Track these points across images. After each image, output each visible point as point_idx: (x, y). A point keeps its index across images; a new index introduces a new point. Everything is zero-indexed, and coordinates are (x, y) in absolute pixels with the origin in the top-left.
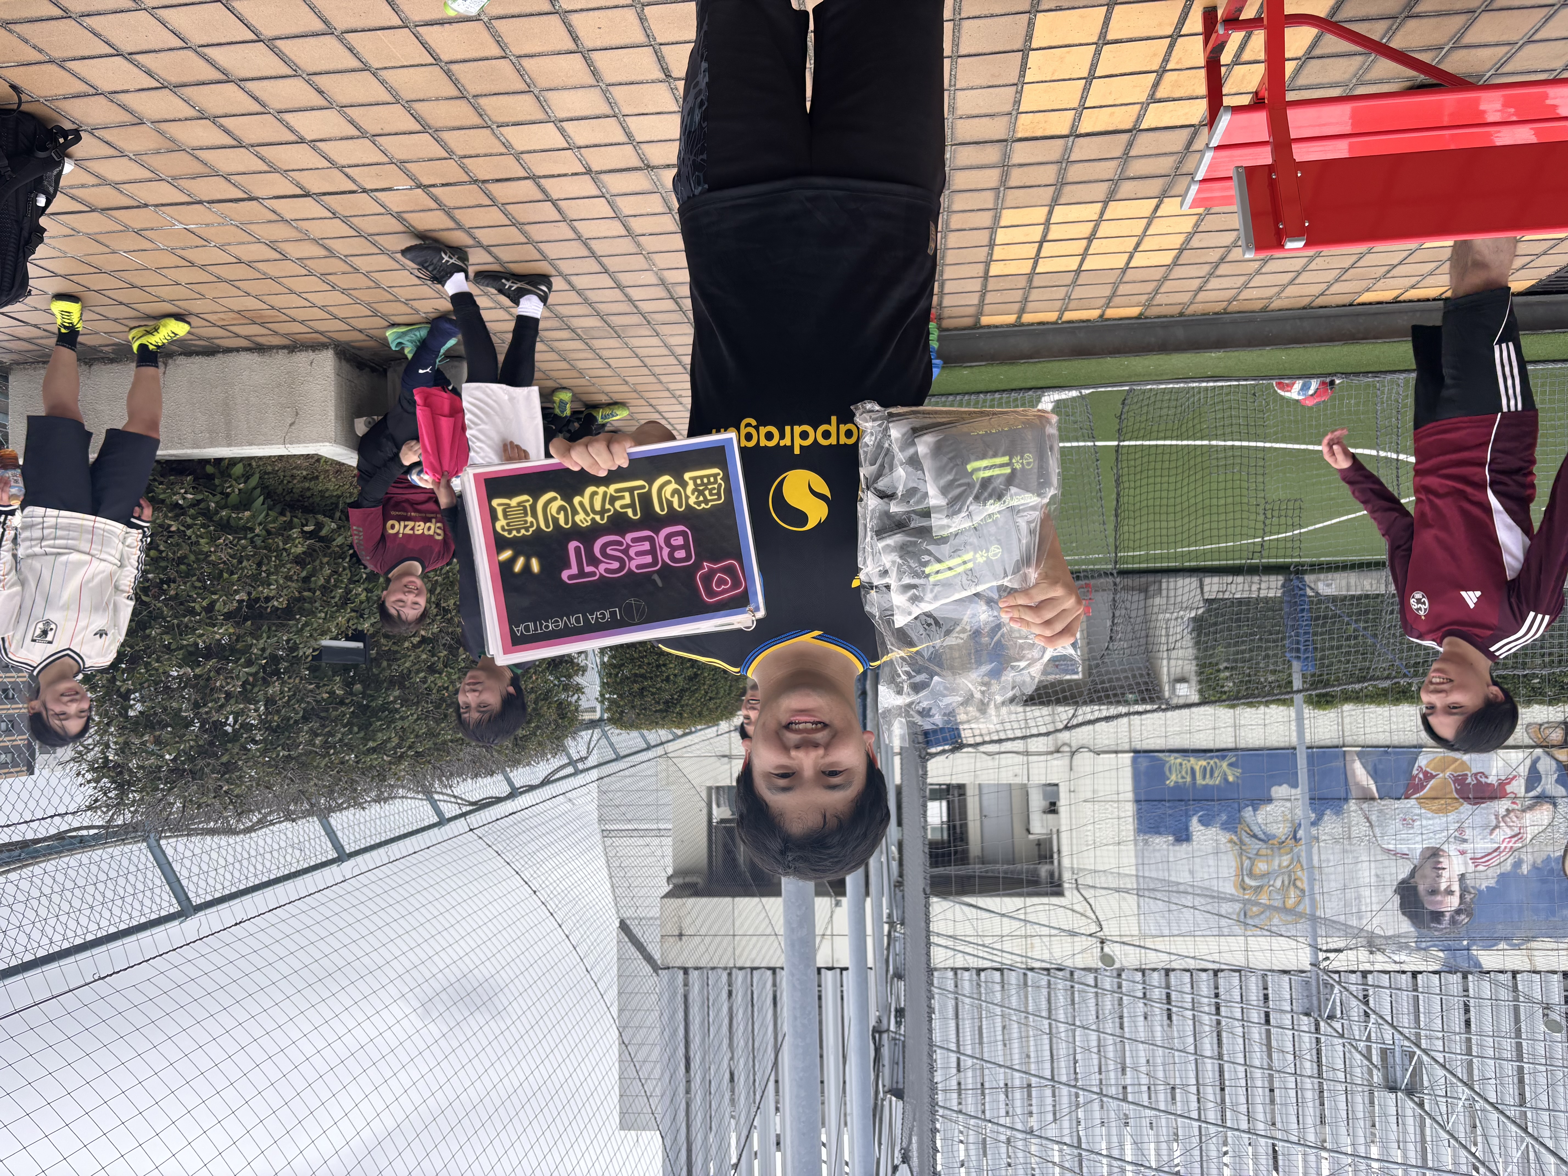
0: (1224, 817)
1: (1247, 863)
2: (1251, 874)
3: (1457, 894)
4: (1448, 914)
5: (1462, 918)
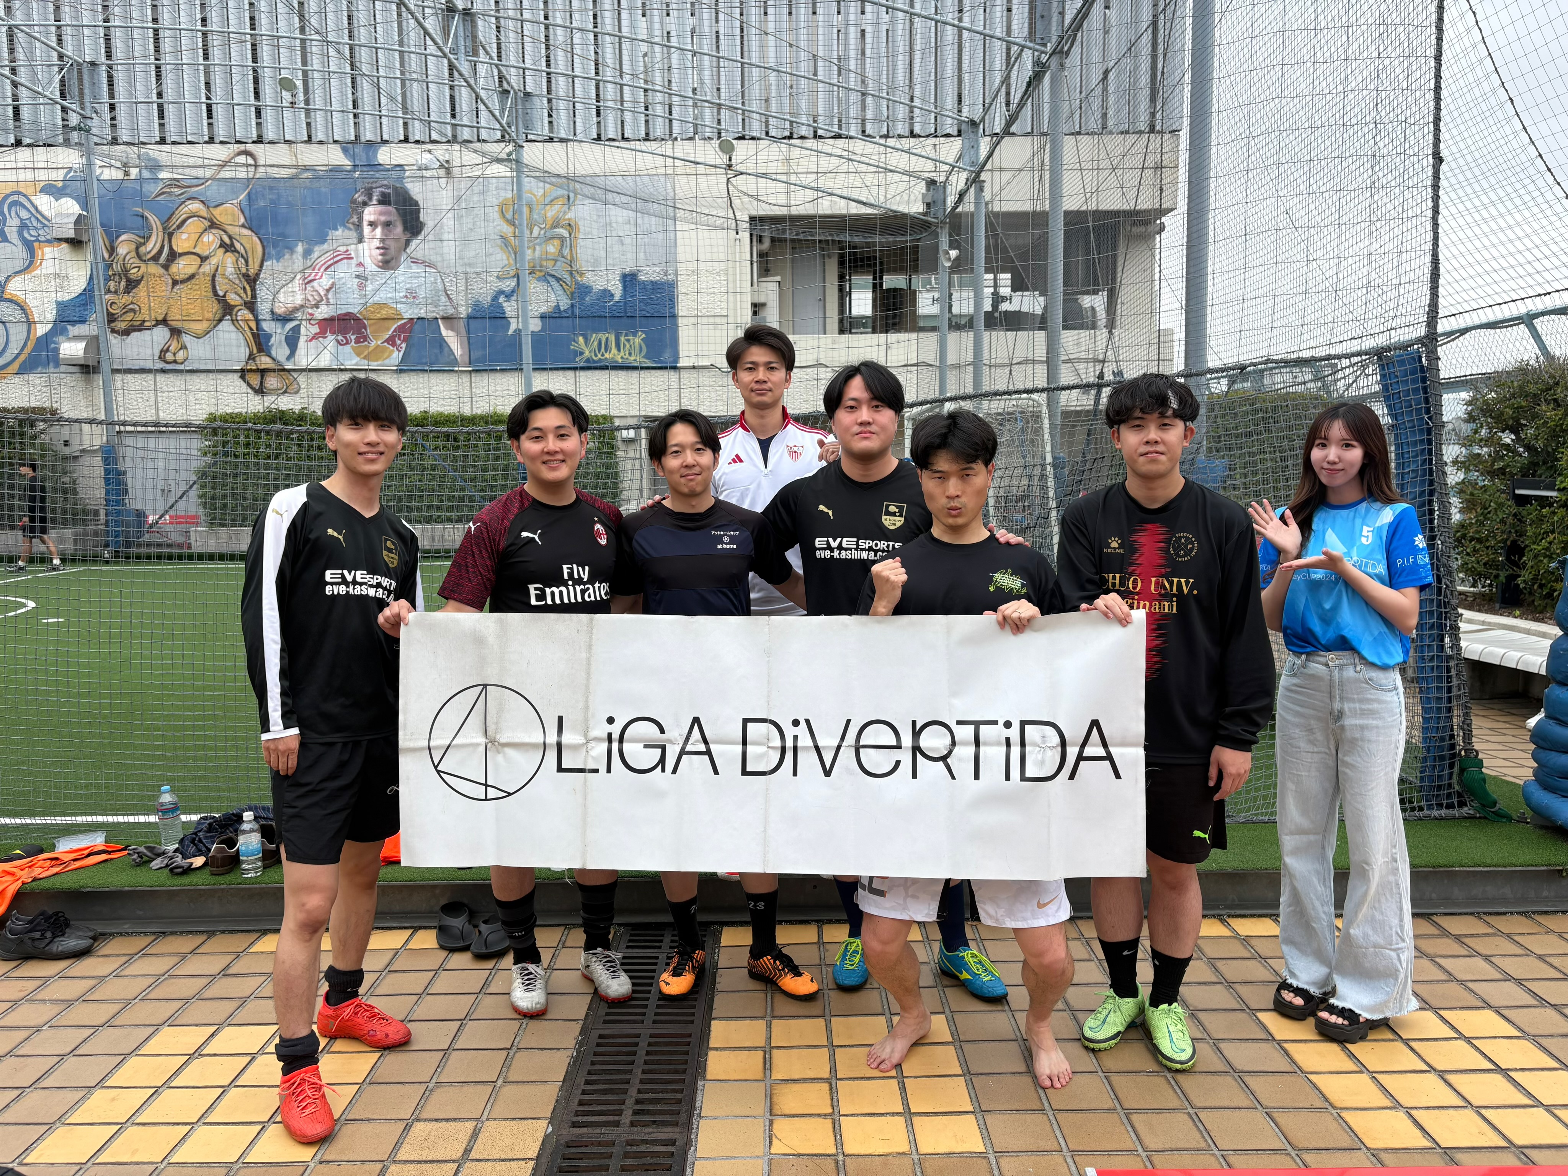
0: (588, 299)
1: (566, 252)
2: (562, 239)
3: (365, 223)
4: (375, 202)
5: (360, 197)
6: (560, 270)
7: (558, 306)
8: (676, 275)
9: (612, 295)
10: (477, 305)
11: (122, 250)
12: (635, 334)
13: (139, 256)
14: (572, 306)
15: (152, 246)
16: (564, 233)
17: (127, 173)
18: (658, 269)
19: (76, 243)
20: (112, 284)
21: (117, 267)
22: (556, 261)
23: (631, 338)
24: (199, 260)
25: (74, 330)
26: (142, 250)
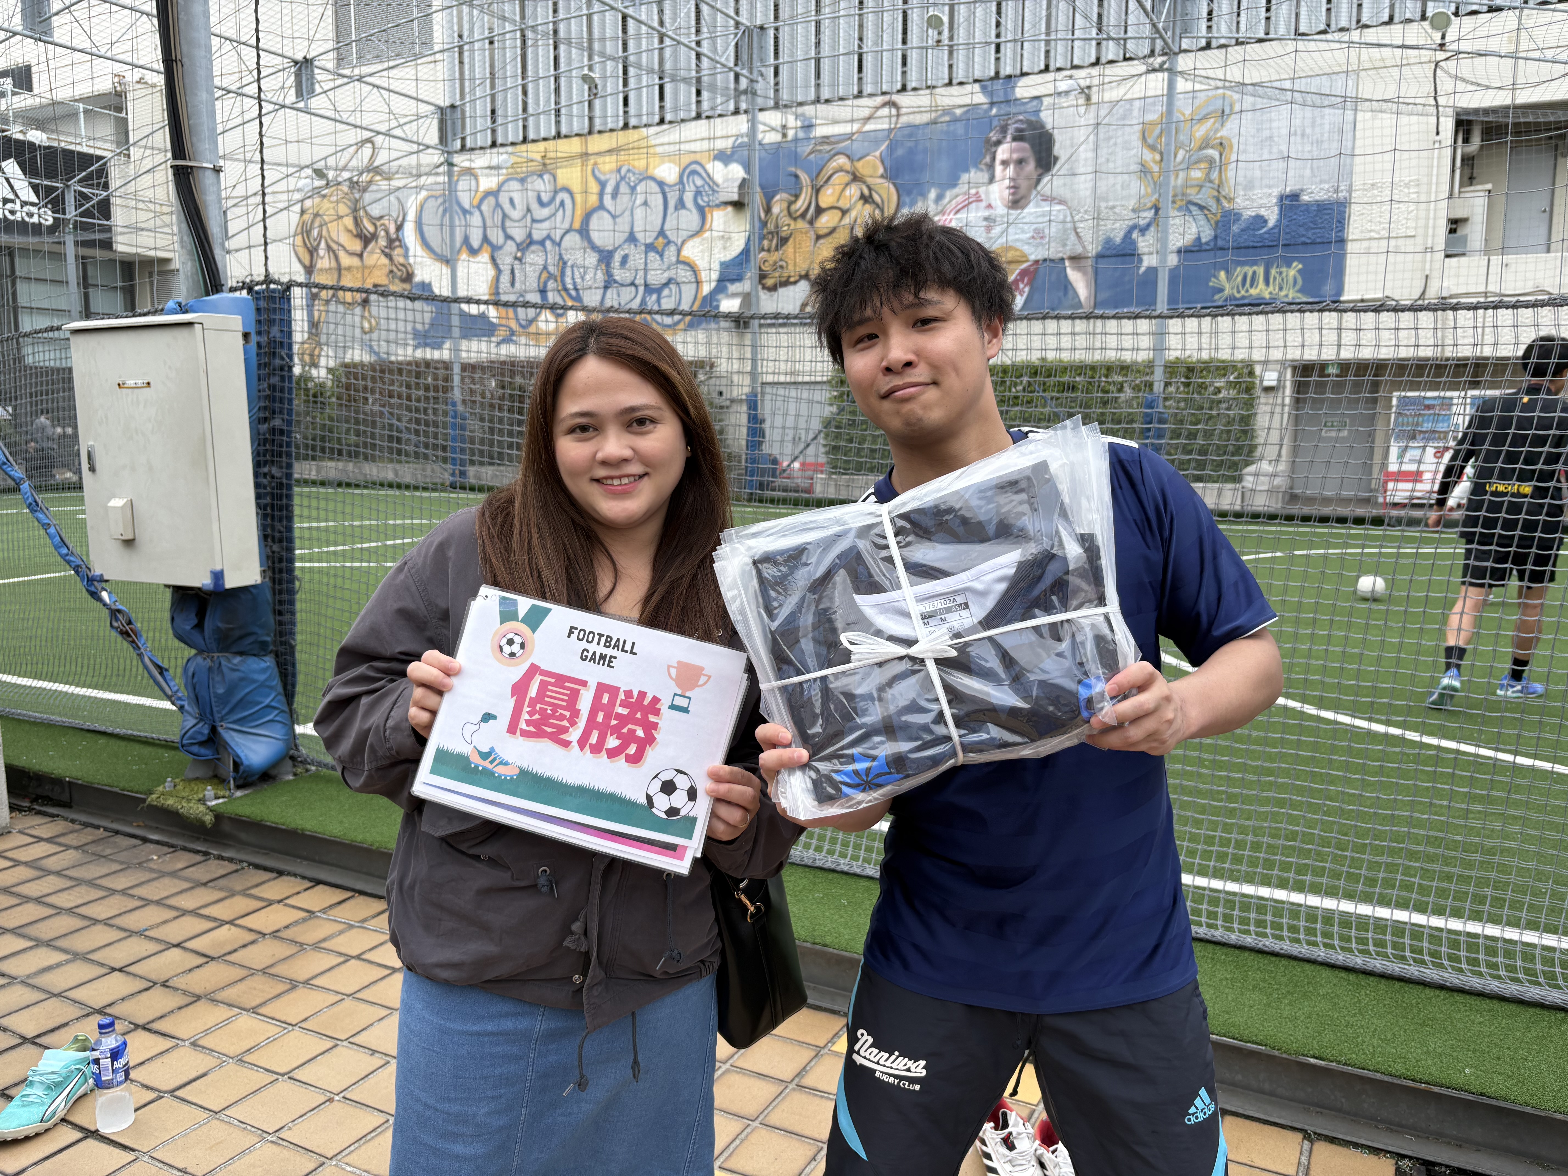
0: (1235, 228)
1: (1214, 175)
2: (1211, 161)
3: (998, 162)
4: (1009, 138)
5: (994, 136)
6: (1205, 197)
7: (1199, 239)
8: (1350, 190)
9: (1266, 221)
10: (1108, 241)
11: (776, 210)
12: (1289, 266)
13: (790, 214)
14: (1216, 237)
15: (800, 204)
16: (1214, 153)
17: (785, 135)
18: (1326, 186)
19: (738, 205)
20: (766, 243)
21: (771, 226)
22: (1201, 187)
23: (1284, 269)
24: (840, 214)
25: (733, 288)
26: (793, 208)
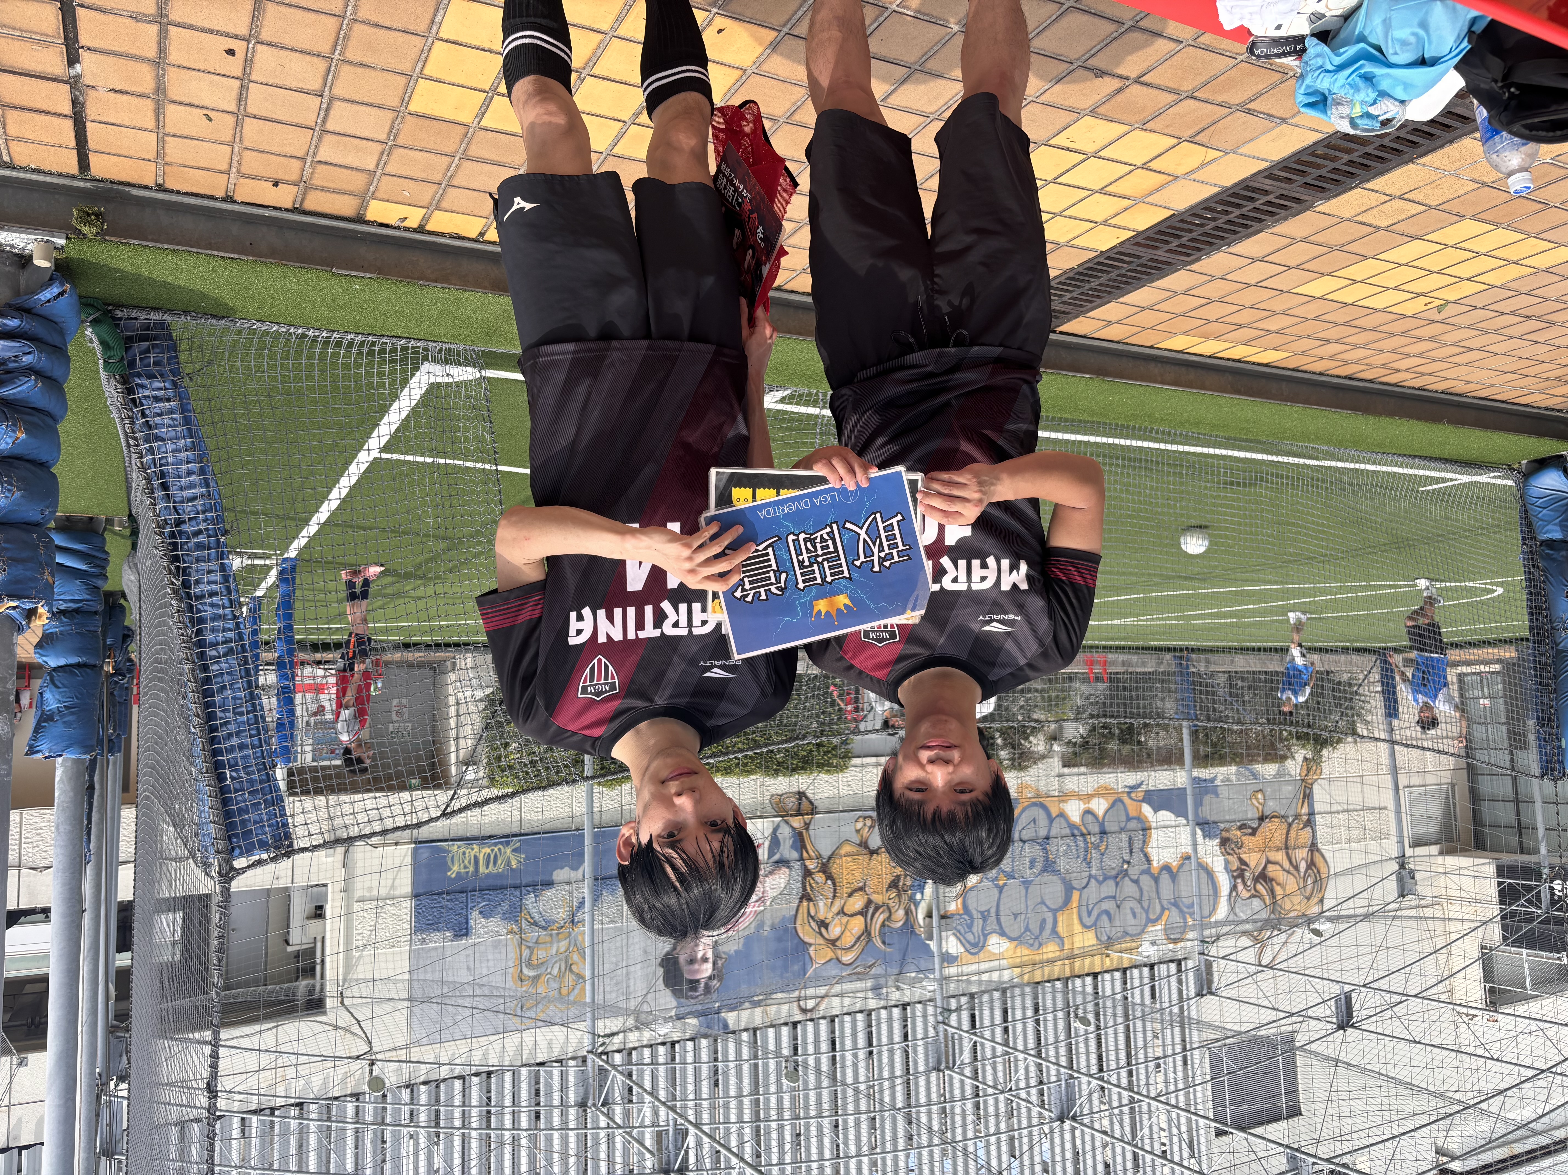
0: (505, 906)
1: (526, 953)
2: (529, 965)
3: (711, 960)
4: (703, 981)
5: (715, 983)
6: (533, 934)
7: (536, 896)
8: (412, 941)
9: (480, 913)
11: (901, 913)
12: (459, 874)
13: (889, 909)
14: (522, 898)
15: (880, 918)
16: (528, 973)
18: (432, 944)
20: (909, 882)
21: (905, 898)
22: (536, 942)
23: (463, 870)
24: (845, 910)
26: (886, 915)
